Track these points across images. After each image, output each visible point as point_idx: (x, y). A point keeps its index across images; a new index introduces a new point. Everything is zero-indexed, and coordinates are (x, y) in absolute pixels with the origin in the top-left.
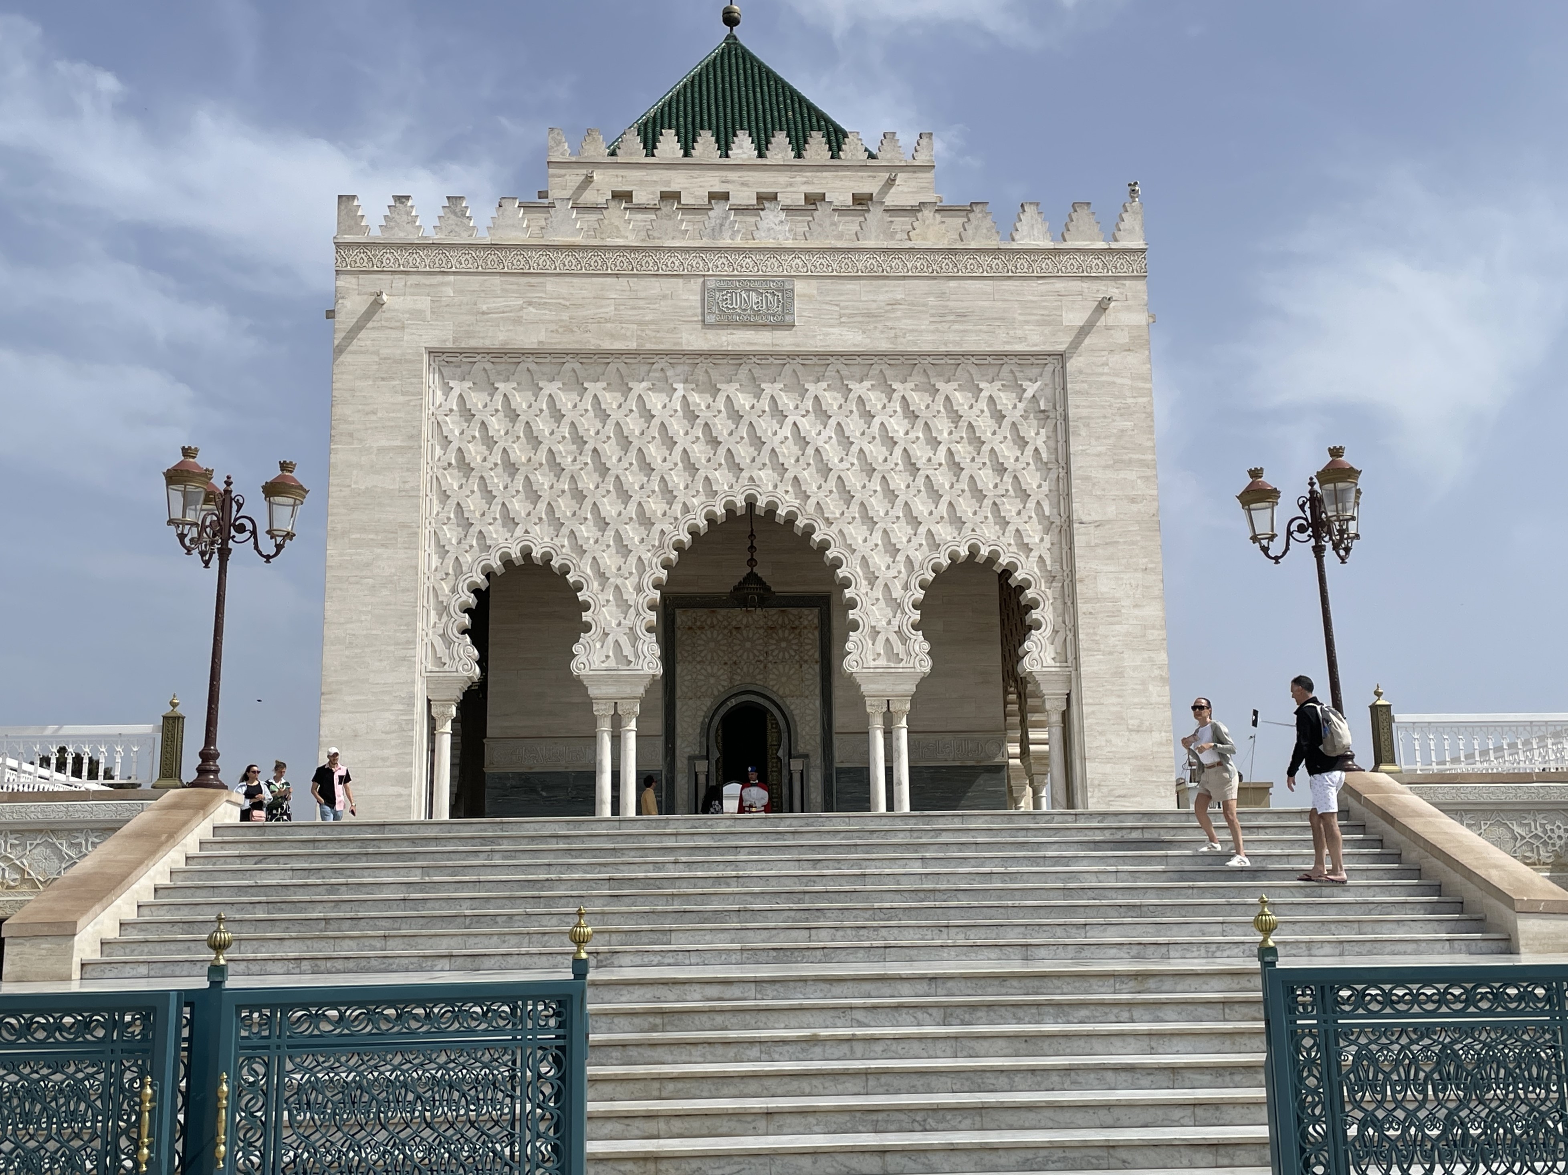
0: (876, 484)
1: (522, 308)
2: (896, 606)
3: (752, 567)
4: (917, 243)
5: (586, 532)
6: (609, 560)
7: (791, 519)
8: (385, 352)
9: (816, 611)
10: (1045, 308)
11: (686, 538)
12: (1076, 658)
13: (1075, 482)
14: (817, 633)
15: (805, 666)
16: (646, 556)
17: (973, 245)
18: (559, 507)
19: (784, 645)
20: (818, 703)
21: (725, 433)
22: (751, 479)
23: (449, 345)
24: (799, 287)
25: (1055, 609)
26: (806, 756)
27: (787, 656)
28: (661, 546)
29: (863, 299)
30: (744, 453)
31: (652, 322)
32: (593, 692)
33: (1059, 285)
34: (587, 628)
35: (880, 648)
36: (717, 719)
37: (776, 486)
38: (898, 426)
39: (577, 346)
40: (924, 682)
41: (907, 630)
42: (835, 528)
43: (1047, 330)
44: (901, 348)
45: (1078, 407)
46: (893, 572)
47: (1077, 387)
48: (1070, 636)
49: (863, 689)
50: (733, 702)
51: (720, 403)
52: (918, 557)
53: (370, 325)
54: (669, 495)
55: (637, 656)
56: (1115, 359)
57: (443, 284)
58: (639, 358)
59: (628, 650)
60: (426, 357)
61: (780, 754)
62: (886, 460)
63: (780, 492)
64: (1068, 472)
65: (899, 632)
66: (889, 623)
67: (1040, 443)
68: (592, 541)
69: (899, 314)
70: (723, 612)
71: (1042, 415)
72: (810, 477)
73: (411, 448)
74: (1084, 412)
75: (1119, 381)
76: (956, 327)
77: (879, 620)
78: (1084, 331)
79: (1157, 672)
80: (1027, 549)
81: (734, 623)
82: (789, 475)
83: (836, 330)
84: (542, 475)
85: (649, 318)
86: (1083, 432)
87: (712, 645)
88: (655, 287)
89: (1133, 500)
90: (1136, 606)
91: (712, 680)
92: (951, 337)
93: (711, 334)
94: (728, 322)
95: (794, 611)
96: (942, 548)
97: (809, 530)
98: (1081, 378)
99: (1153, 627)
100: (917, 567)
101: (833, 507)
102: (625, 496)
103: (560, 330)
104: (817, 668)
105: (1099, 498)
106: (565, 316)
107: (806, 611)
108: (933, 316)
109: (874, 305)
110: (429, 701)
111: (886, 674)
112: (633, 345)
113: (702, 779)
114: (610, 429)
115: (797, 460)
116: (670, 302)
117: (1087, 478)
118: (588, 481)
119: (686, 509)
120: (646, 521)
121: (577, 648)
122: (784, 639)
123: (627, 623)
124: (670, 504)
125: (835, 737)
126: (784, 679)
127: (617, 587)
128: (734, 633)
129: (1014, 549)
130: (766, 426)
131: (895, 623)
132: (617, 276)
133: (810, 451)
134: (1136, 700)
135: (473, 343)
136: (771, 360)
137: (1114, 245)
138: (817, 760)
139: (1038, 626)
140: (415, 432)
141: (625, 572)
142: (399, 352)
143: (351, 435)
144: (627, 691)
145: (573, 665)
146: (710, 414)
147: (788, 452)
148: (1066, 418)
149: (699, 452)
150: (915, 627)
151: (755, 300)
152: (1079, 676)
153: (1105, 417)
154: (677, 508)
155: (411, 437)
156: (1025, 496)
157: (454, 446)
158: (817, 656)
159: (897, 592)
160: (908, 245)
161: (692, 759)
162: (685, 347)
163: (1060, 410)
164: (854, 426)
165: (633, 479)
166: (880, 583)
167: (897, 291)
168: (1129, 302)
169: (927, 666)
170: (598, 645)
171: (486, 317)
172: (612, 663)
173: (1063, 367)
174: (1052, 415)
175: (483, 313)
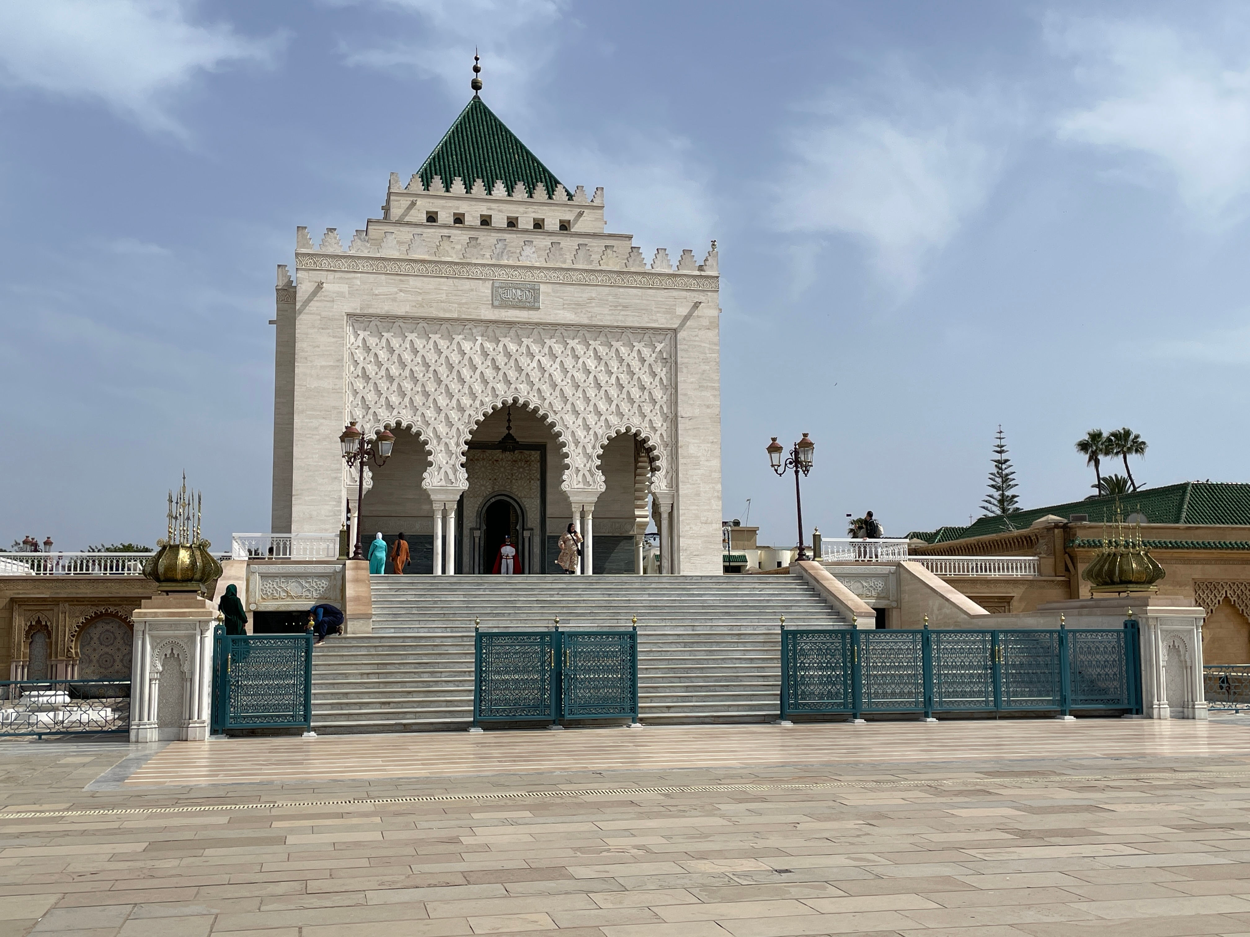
0: (580, 394)
1: (397, 293)
2: (589, 457)
3: (509, 430)
4: (603, 267)
5: (430, 414)
6: (442, 429)
7: (536, 410)
8: (324, 314)
9: (539, 452)
10: (668, 305)
11: (482, 418)
12: (677, 486)
13: (680, 397)
14: (539, 464)
15: (532, 482)
16: (461, 428)
17: (633, 270)
18: (416, 400)
19: (521, 470)
20: (538, 501)
21: (503, 364)
22: (516, 389)
23: (358, 311)
24: (543, 288)
25: (667, 461)
26: (532, 529)
27: (523, 476)
28: (469, 423)
29: (576, 295)
30: (512, 375)
31: (466, 303)
32: (433, 497)
33: (675, 293)
34: (430, 464)
35: (580, 478)
36: (485, 508)
37: (528, 393)
38: (591, 364)
39: (426, 315)
40: (602, 497)
41: (594, 469)
42: (558, 416)
43: (668, 316)
44: (594, 323)
45: (682, 357)
46: (587, 440)
47: (683, 347)
48: (674, 475)
49: (571, 499)
50: (494, 500)
51: (500, 348)
52: (600, 432)
53: (315, 299)
54: (473, 396)
55: (456, 479)
56: (701, 333)
57: (355, 278)
58: (458, 322)
59: (451, 476)
60: (345, 317)
61: (518, 528)
62: (585, 381)
63: (531, 396)
64: (676, 391)
65: (590, 471)
66: (585, 466)
67: (663, 375)
68: (433, 419)
69: (593, 304)
70: (489, 451)
71: (664, 361)
72: (546, 388)
73: (338, 366)
74: (686, 360)
75: (703, 345)
76: (622, 313)
77: (579, 464)
78: (687, 318)
79: (716, 494)
80: (655, 430)
81: (495, 458)
82: (536, 387)
83: (561, 312)
84: (407, 383)
85: (464, 301)
86: (685, 370)
87: (483, 469)
88: (467, 285)
89: (708, 407)
90: (707, 460)
91: (483, 488)
92: (620, 318)
93: (496, 311)
94: (505, 305)
95: (527, 452)
96: (613, 428)
97: (545, 417)
98: (685, 342)
99: (715, 471)
100: (599, 437)
101: (558, 406)
102: (451, 396)
103: (417, 306)
104: (539, 482)
105: (692, 405)
106: (420, 298)
107: (533, 452)
108: (611, 306)
109: (580, 299)
110: (348, 500)
111: (583, 492)
112: (455, 315)
113: (477, 540)
114: (443, 360)
115: (540, 380)
116: (475, 293)
117: (686, 395)
118: (431, 387)
119: (482, 404)
120: (461, 409)
121: (425, 475)
122: (521, 467)
123: (452, 462)
124: (474, 401)
125: (547, 519)
126: (521, 488)
127: (446, 443)
128: (495, 463)
129: (648, 429)
130: (524, 361)
131: (588, 465)
132: (447, 278)
133: (546, 375)
134: (705, 508)
135: (371, 311)
136: (527, 326)
137: (703, 273)
138: (537, 531)
139: (658, 469)
140: (340, 357)
141: (450, 435)
142: (331, 314)
143: (306, 358)
144: (451, 497)
145: (423, 483)
146: (495, 354)
147: (535, 375)
148: (676, 363)
149: (489, 373)
150: (598, 467)
151: (520, 294)
152: (678, 495)
153: (695, 363)
154: (478, 403)
155: (338, 361)
156: (654, 402)
157: (361, 366)
158: (539, 476)
159: (589, 450)
160: (599, 268)
161: (472, 529)
162: (483, 318)
163: (673, 358)
164: (569, 363)
165: (454, 387)
166: (581, 445)
167: (592, 292)
168: (710, 304)
169: (603, 488)
170: (436, 473)
171: (378, 297)
172: (443, 483)
173: (676, 336)
174: (669, 361)
175: (376, 295)
